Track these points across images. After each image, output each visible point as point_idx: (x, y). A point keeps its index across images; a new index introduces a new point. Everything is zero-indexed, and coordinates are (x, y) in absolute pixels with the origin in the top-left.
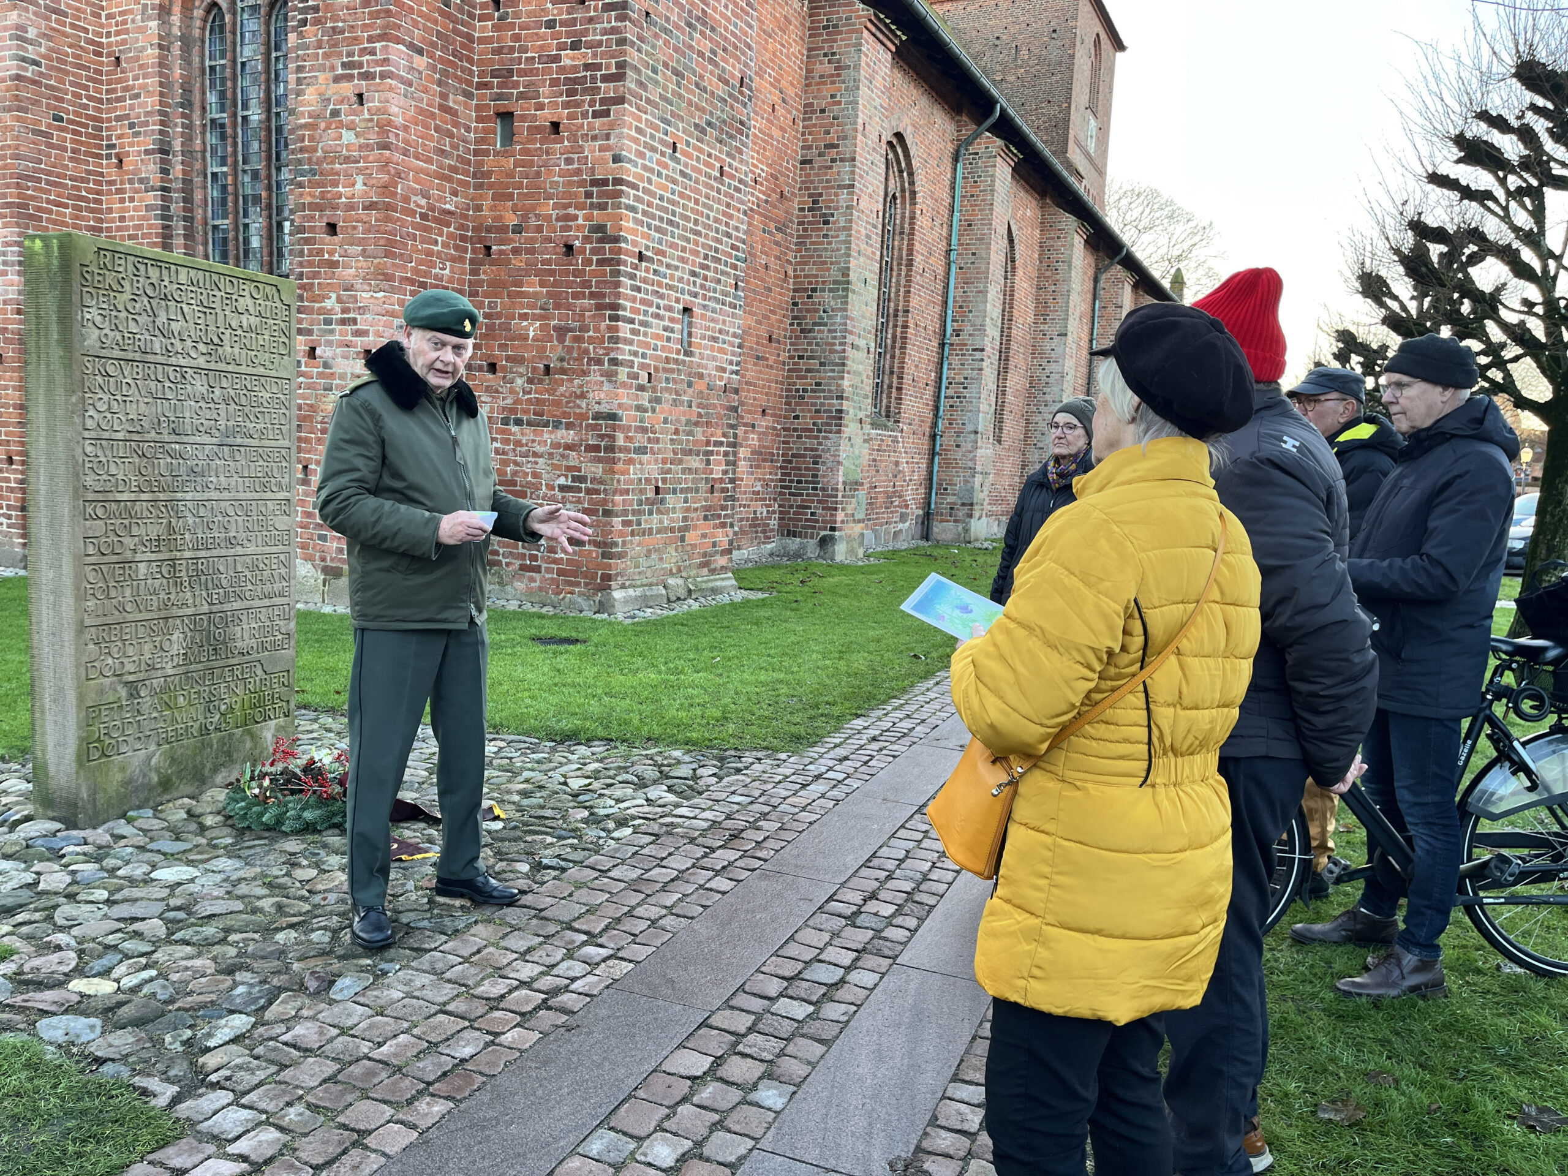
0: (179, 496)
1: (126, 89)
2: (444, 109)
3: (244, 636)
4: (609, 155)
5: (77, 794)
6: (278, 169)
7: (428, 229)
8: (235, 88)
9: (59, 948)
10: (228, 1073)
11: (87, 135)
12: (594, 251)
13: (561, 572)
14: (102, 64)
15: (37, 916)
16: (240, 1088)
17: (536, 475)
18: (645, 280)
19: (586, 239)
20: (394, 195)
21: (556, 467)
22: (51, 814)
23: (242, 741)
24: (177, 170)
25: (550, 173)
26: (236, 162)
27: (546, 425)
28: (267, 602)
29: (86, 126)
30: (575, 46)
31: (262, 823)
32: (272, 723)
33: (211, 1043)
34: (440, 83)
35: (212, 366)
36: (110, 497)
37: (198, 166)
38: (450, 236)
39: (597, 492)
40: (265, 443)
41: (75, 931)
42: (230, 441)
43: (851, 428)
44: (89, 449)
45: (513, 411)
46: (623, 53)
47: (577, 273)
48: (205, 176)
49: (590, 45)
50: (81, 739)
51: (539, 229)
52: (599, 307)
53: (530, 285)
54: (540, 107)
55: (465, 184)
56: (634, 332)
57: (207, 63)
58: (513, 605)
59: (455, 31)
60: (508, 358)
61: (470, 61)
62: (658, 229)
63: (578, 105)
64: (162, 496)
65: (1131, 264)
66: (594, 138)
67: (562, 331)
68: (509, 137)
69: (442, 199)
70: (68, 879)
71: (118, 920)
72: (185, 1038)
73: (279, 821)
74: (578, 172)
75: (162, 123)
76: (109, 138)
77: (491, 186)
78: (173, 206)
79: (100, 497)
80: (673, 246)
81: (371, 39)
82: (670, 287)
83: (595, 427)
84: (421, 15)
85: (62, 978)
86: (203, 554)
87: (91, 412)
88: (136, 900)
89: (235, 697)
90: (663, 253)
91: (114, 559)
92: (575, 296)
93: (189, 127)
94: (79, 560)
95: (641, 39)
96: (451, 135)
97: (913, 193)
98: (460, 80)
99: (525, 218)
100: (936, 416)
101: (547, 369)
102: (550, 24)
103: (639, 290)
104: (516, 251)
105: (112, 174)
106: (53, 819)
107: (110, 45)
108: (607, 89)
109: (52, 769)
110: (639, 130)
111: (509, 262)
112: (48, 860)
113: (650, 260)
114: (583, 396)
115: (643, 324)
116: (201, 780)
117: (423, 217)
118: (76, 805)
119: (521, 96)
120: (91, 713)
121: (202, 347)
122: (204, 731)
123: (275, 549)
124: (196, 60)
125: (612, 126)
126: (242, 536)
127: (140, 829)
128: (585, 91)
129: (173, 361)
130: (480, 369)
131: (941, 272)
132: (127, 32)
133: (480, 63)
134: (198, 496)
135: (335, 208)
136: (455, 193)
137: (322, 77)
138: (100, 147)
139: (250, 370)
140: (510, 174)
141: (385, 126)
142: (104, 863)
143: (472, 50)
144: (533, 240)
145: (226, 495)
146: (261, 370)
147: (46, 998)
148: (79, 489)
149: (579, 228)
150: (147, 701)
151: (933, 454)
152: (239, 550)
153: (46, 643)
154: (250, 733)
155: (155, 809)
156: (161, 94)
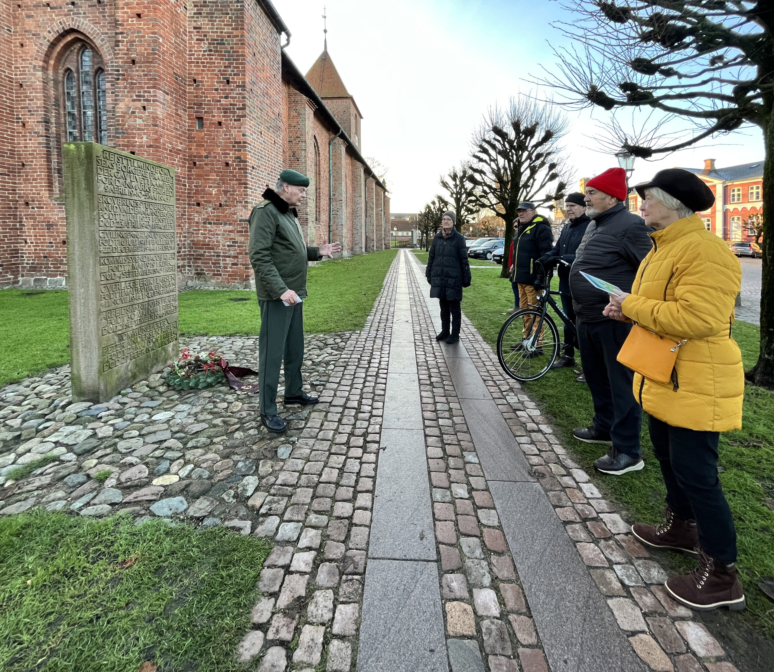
0: (136, 253)
1: (26, 97)
2: (177, 114)
3: (160, 310)
4: (241, 134)
5: (99, 388)
6: (101, 132)
7: (172, 156)
8: (80, 101)
9: (132, 465)
10: (268, 507)
11: (7, 113)
12: (237, 165)
13: (229, 275)
14: (13, 86)
15: (108, 451)
16: (279, 512)
17: (217, 242)
18: (254, 175)
19: (234, 161)
20: (160, 143)
21: (225, 239)
22: (83, 399)
23: (161, 353)
24: (53, 129)
25: (218, 138)
26: (81, 128)
27: (221, 224)
28: (168, 295)
29: (6, 109)
30: (226, 97)
31: (189, 386)
32: (171, 344)
33: (249, 494)
34: (175, 105)
35: (147, 200)
36: (110, 255)
37: (63, 129)
38: (180, 158)
39: (242, 246)
40: (166, 231)
41: (135, 453)
42: (153, 230)
43: (310, 224)
44: (101, 235)
45: (207, 219)
46: (245, 101)
47: (230, 172)
48: (66, 133)
49: (232, 98)
50: (100, 362)
51: (215, 157)
52: (240, 184)
53: (213, 176)
54: (214, 116)
55: (185, 141)
56: (252, 192)
57: (66, 90)
58: (212, 288)
59: (180, 89)
60: (205, 201)
61: (185, 99)
62: (258, 159)
63: (228, 117)
64: (130, 254)
65: (374, 177)
66: (235, 128)
67: (226, 192)
68: (202, 126)
69: (177, 145)
70: (112, 429)
71: (153, 443)
72: (232, 494)
73: (197, 384)
74: (229, 139)
75: (45, 111)
76: (18, 115)
77: (195, 142)
78: (51, 144)
79: (106, 255)
80: (262, 165)
81: (148, 88)
82: (262, 178)
83: (240, 225)
84: (167, 81)
85: (147, 480)
86: (145, 277)
87: (102, 219)
88: (154, 432)
89: (157, 335)
90: (259, 167)
91: (112, 281)
92: (230, 180)
93: (59, 114)
94: (97, 284)
95: (250, 97)
96: (179, 124)
97: (319, 154)
98: (182, 105)
99: (209, 153)
100: (330, 220)
101: (220, 205)
102: (217, 90)
103: (253, 178)
104: (206, 164)
105: (21, 129)
106: (84, 401)
107: (16, 79)
108: (240, 113)
109: (83, 379)
110: (251, 126)
111: (204, 168)
112: (93, 421)
113: (256, 169)
114: (235, 214)
115: (255, 190)
116: (146, 371)
117: (171, 151)
118: (98, 393)
119: (206, 112)
120: (104, 350)
121: (143, 193)
122: (148, 350)
123: (170, 273)
124: (61, 89)
125: (241, 124)
126: (159, 268)
127: (132, 398)
128: (231, 112)
129: (133, 198)
130: (193, 205)
131: (328, 177)
132: (26, 74)
133: (189, 100)
134: (143, 253)
135: (135, 146)
136: (181, 144)
137: (127, 99)
138: (13, 118)
139: (160, 202)
140: (203, 138)
141: (155, 118)
142: (125, 417)
143: (186, 96)
144: (213, 161)
145: (152, 252)
146: (163, 202)
147: (144, 493)
148: (97, 253)
149: (230, 157)
150: (126, 341)
151: (330, 231)
152: (158, 274)
153: (79, 321)
154: (164, 349)
155: (131, 387)
156: (44, 100)
